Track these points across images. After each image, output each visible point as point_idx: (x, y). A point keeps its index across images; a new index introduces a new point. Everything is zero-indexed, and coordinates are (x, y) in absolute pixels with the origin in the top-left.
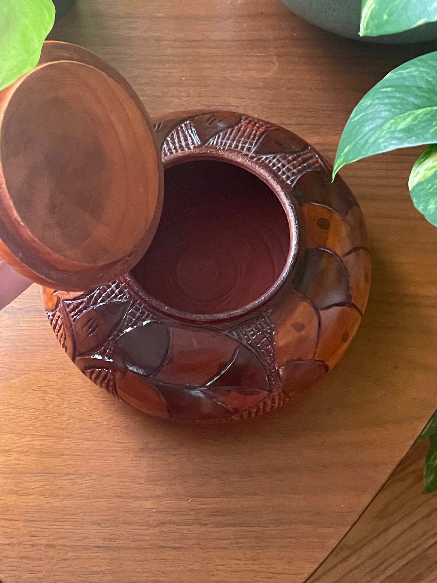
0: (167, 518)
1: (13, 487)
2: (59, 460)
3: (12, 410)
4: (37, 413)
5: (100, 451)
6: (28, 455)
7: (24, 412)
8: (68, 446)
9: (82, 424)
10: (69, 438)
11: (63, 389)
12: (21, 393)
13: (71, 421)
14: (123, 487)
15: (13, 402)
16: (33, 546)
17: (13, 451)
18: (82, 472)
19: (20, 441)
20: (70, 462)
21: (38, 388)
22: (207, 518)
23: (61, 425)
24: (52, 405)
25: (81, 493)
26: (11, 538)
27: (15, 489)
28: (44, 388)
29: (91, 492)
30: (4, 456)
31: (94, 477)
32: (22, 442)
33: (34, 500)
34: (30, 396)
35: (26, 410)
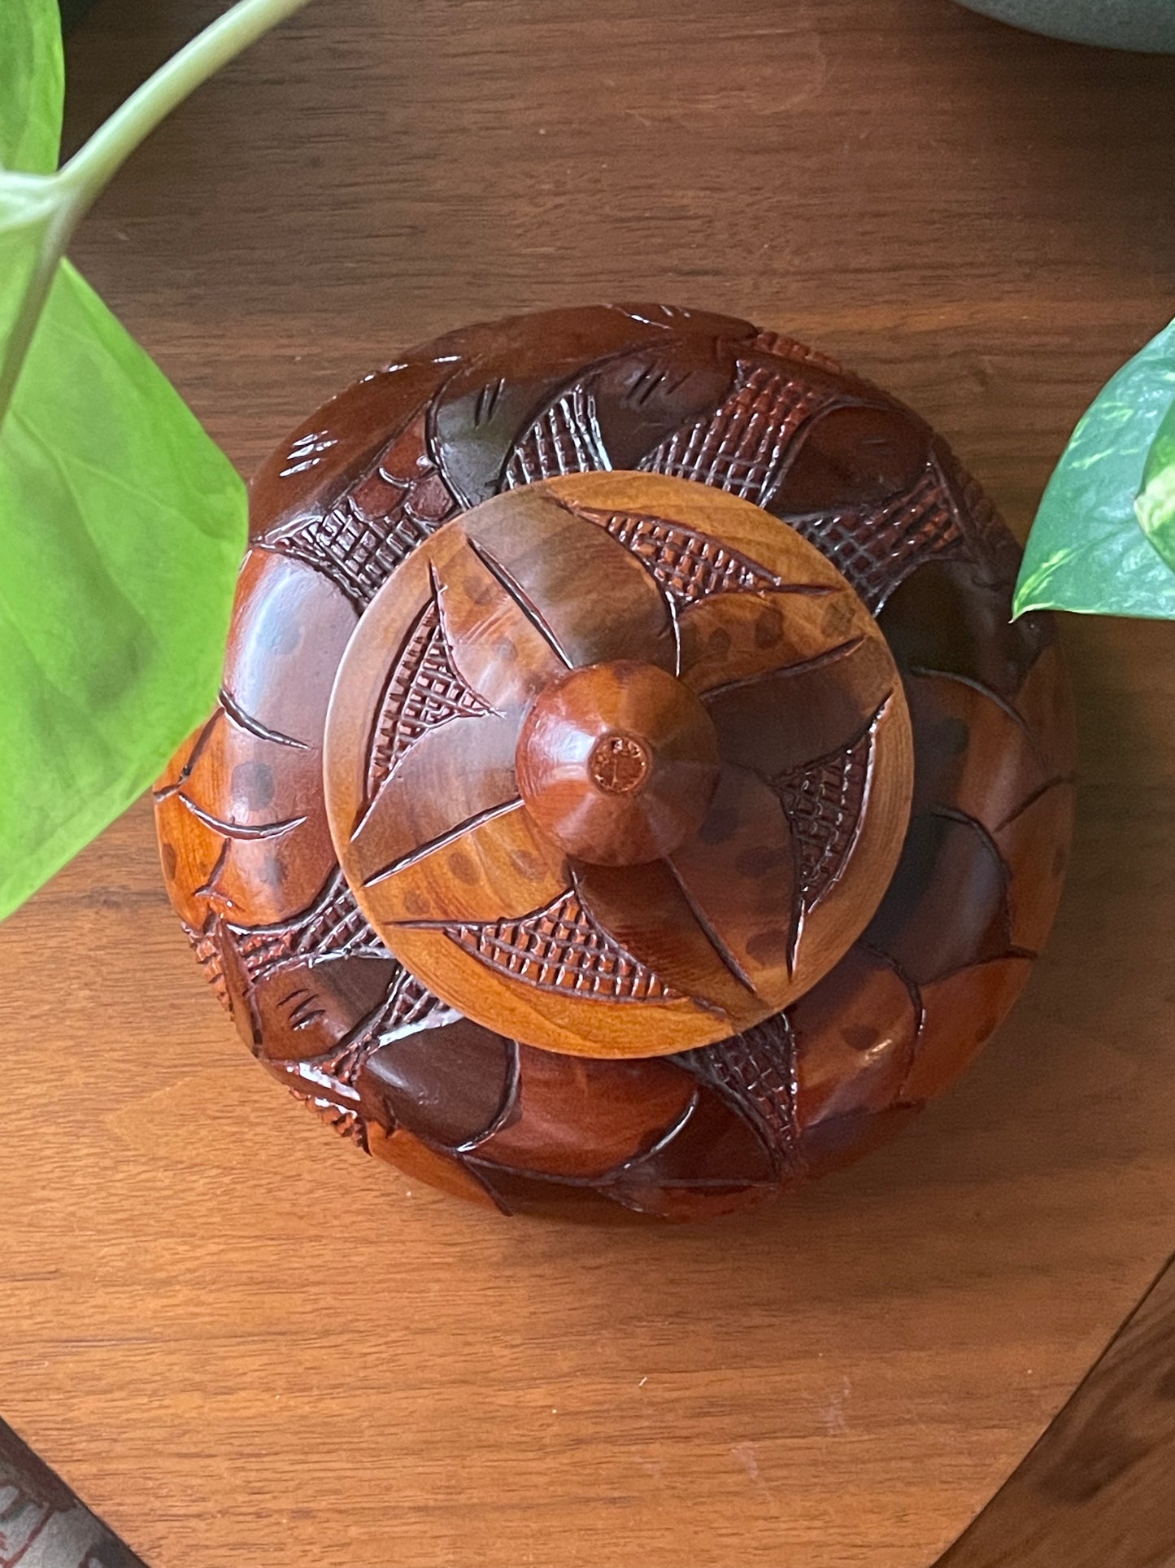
0: (588, 1429)
1: (187, 1375)
2: (298, 1298)
3: (161, 1176)
4: (226, 1180)
5: (403, 1269)
6: (220, 1290)
7: (194, 1178)
8: (318, 1262)
9: (348, 1199)
10: (317, 1238)
12: (178, 1127)
13: (319, 1194)
14: (468, 1358)
15: (162, 1152)
16: (259, 1515)
17: (179, 1283)
18: (361, 1325)
19: (192, 1254)
20: (329, 1301)
21: (223, 1112)
22: (690, 1423)
23: (294, 1205)
24: (263, 1155)
25: (365, 1378)
26: (203, 1499)
27: (197, 1378)
28: (239, 1111)
29: (388, 1374)
30: (156, 1296)
31: (394, 1336)
32: (197, 1258)
33: (248, 1404)
34: (203, 1133)
35: (196, 1173)
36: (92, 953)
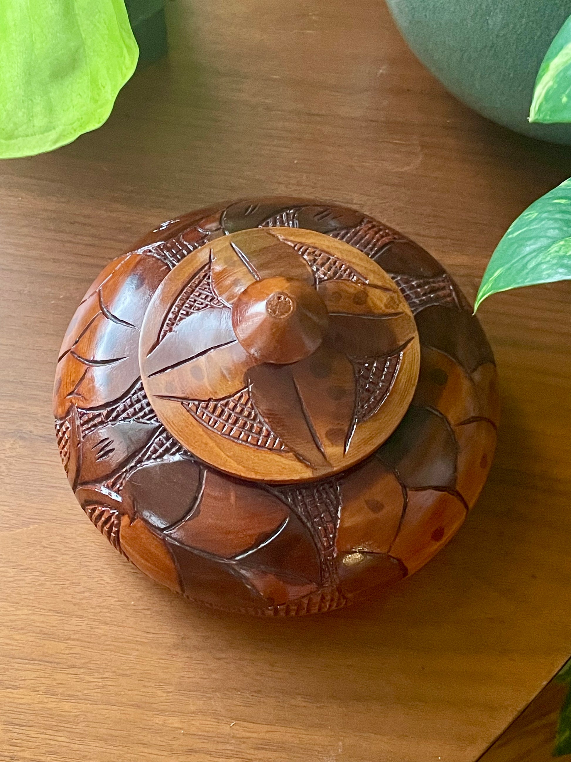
0: (198, 745)
2: (62, 646)
3: (10, 570)
4: (42, 578)
5: (121, 641)
6: (24, 633)
7: (27, 575)
8: (77, 628)
9: (101, 600)
10: (81, 617)
11: (82, 550)
12: (25, 548)
13: (87, 594)
14: (144, 694)
15: (13, 559)
17: (4, 626)
18: (91, 666)
19: (15, 613)
20: (77, 650)
21: (49, 545)
22: (252, 752)
23: (73, 598)
24: (64, 570)
25: (86, 695)
28: (58, 546)
29: (99, 695)
31: (107, 675)
32: (17, 615)
33: (23, 697)
34: (37, 553)
35: (29, 572)
36: (6, 459)
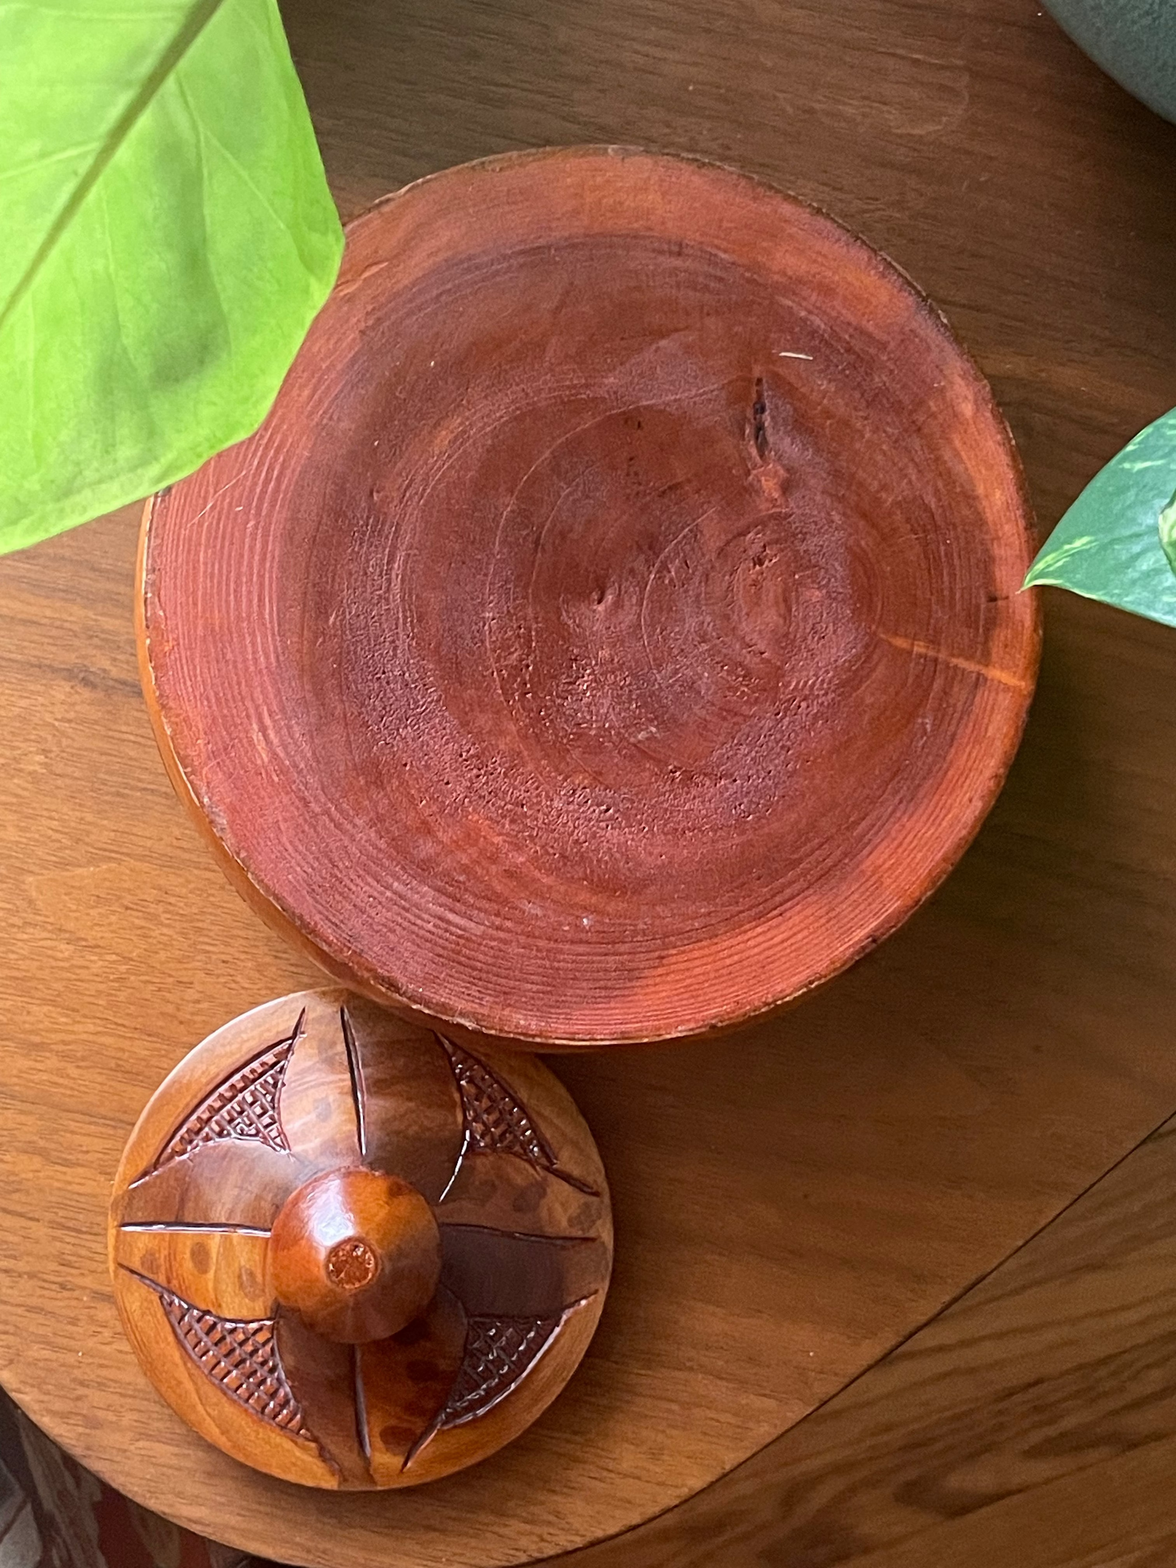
1: (35, 1138)
3: (63, 946)
4: (123, 968)
6: (87, 1068)
11: (198, 920)
12: (93, 907)
13: (204, 1005)
15: (71, 926)
16: (63, 1287)
17: (51, 1051)
19: (70, 1028)
21: (137, 904)
24: (162, 955)
26: (15, 1258)
27: (42, 1143)
28: (152, 908)
30: (26, 1056)
32: (73, 1032)
33: (83, 1181)
34: (113, 918)
35: (96, 954)
36: (57, 723)
